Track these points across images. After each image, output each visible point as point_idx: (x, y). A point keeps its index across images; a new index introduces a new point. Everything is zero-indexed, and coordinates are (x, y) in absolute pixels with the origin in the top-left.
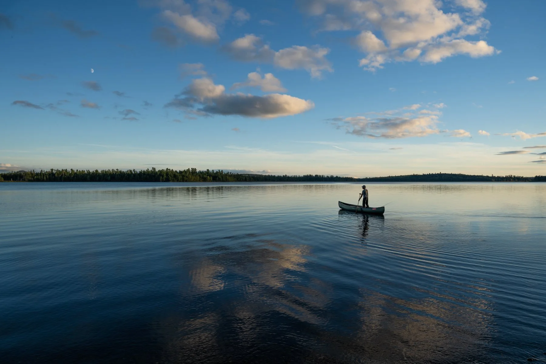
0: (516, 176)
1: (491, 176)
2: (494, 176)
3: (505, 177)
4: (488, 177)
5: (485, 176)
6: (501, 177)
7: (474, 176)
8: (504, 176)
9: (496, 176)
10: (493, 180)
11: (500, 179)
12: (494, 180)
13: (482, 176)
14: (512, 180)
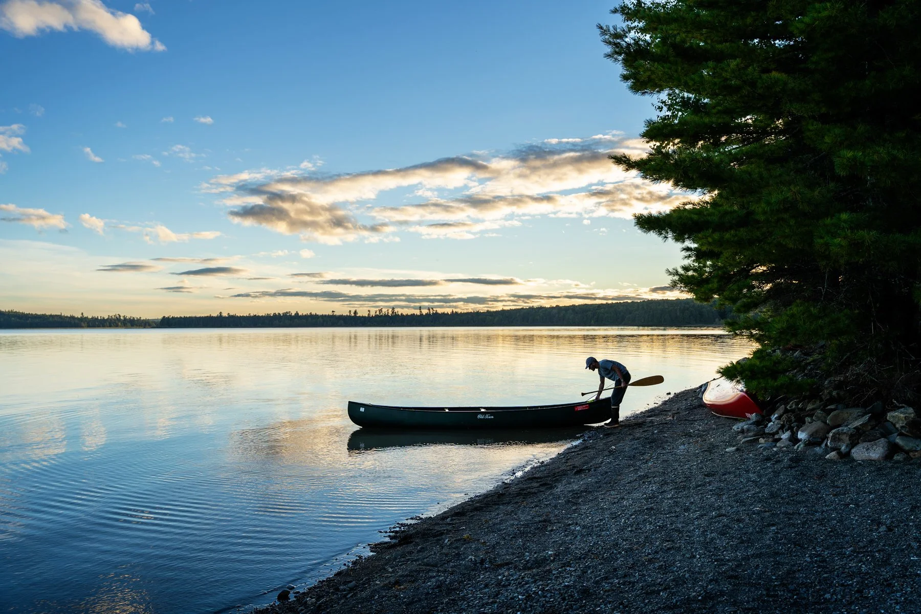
0: (128, 316)
1: (79, 317)
2: (85, 315)
3: (108, 319)
4: (72, 318)
5: (67, 317)
6: (99, 318)
7: (43, 317)
8: (106, 317)
9: (90, 317)
10: (83, 324)
11: (97, 323)
12: (86, 324)
13: (60, 317)
14: (120, 324)
